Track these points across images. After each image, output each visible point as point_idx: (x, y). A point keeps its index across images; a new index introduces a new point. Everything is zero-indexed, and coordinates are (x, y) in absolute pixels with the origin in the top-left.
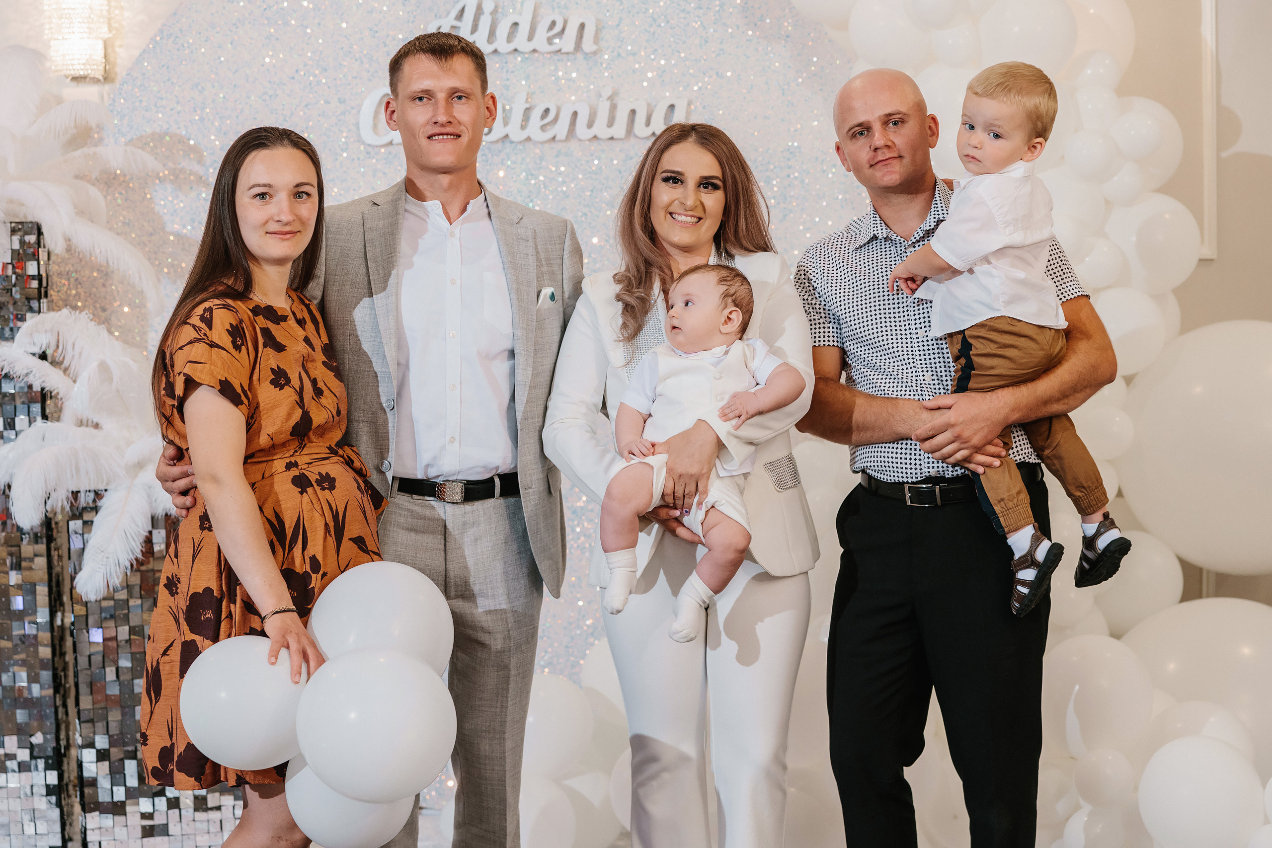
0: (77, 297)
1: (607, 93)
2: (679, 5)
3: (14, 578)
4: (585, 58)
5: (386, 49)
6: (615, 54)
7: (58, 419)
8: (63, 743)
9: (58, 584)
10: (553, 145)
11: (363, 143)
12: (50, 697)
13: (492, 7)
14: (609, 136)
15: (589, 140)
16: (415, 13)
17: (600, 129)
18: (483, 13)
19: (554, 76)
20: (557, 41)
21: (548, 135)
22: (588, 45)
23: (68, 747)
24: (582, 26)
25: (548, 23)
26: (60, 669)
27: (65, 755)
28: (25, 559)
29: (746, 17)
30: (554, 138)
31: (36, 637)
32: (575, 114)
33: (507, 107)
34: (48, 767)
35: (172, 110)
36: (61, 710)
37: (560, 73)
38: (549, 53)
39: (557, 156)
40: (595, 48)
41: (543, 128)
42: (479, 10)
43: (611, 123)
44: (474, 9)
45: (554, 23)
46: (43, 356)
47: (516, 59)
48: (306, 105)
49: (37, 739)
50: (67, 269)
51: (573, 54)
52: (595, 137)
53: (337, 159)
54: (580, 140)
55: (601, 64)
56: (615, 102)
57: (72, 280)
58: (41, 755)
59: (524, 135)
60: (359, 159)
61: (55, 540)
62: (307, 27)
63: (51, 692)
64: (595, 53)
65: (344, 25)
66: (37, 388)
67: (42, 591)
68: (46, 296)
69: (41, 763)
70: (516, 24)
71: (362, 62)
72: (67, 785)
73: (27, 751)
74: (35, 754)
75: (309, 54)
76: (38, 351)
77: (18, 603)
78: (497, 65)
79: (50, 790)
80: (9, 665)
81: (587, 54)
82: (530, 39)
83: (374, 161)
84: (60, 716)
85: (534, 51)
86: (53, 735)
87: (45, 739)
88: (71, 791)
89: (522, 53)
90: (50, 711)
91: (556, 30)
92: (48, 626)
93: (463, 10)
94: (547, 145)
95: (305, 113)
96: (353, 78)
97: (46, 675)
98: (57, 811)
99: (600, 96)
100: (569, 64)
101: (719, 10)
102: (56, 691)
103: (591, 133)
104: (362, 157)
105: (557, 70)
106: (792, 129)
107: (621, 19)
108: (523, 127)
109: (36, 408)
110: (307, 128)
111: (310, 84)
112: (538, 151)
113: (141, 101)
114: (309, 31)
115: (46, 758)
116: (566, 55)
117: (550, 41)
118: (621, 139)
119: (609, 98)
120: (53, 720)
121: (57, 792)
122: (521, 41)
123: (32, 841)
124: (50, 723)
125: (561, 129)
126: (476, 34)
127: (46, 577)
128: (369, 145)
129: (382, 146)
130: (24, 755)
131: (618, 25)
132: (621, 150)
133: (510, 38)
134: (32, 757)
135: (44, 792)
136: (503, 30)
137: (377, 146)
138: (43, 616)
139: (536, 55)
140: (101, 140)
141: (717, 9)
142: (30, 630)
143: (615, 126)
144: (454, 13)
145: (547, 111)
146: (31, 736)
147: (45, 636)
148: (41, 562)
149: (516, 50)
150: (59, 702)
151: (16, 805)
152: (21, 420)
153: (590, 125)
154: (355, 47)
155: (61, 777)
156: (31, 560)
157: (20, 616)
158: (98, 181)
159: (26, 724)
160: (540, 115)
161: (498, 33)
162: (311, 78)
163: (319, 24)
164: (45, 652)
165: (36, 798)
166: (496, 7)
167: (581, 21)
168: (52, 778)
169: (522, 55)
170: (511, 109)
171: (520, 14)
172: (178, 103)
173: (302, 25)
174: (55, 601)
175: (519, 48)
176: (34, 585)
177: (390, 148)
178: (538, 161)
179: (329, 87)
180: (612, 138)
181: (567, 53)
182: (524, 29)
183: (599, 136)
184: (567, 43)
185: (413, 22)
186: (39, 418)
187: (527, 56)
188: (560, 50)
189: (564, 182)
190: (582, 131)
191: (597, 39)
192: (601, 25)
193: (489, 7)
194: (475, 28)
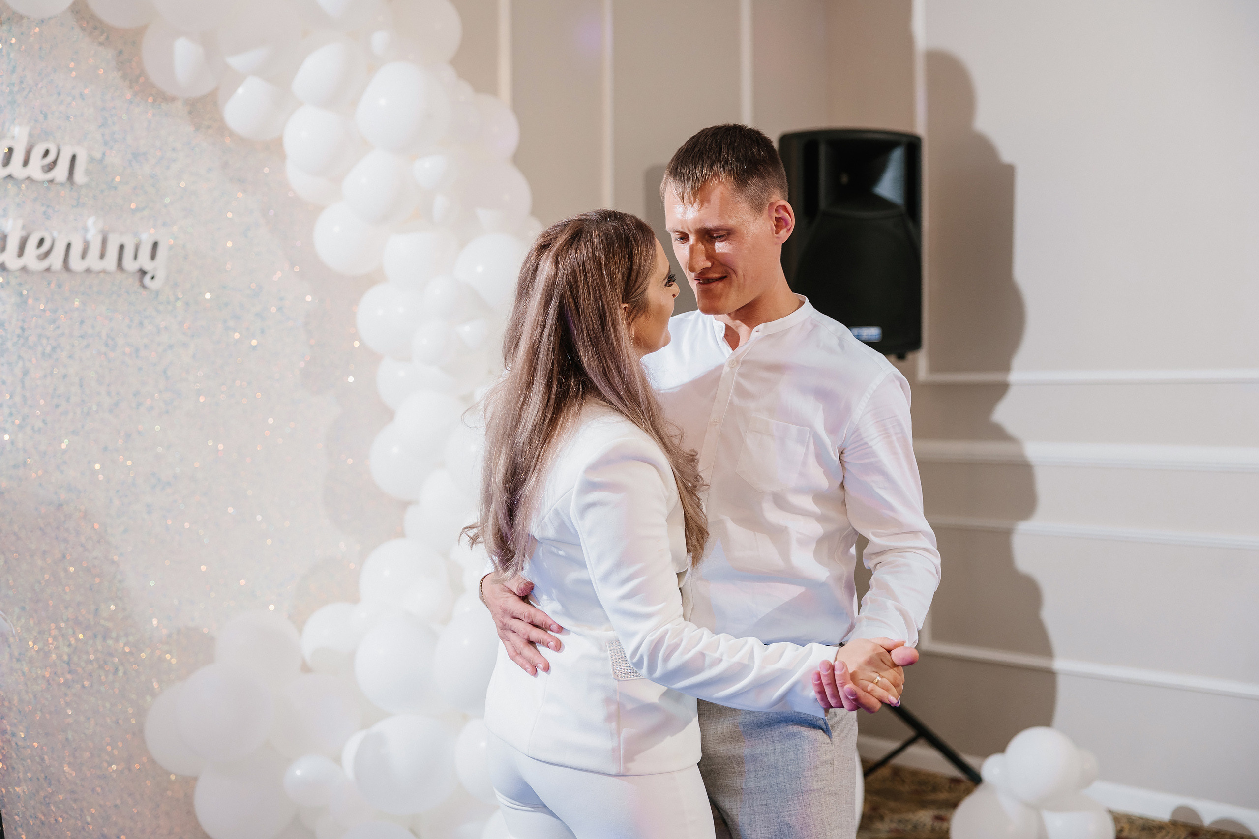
4: (77, 191)
10: (48, 275)
14: (101, 269)
15: (80, 273)
17: (93, 261)
20: (49, 170)
21: (45, 264)
22: (80, 176)
24: (74, 158)
25: (42, 152)
30: (48, 270)
32: (69, 244)
38: (43, 183)
39: (51, 286)
40: (86, 181)
41: (38, 258)
43: (102, 256)
45: (47, 153)
47: (8, 183)
51: (66, 186)
52: (85, 269)
54: (75, 272)
56: (105, 235)
59: (20, 263)
64: (83, 185)
70: (11, 150)
81: (78, 186)
82: (25, 166)
85: (29, 178)
89: (16, 179)
91: (50, 161)
94: (42, 277)
100: (62, 194)
103: (84, 265)
107: (104, 154)
108: (19, 257)
112: (32, 281)
116: (58, 186)
117: (43, 169)
122: (17, 168)
125: (56, 260)
131: (101, 160)
139: (31, 184)
143: (105, 259)
145: (42, 241)
149: (10, 176)
153: (84, 255)
160: (35, 244)
167: (73, 153)
169: (16, 183)
171: (16, 141)
175: (13, 174)
180: (104, 271)
182: (19, 156)
183: (92, 269)
184: (61, 173)
187: (21, 184)
188: (51, 181)
190: (76, 263)
191: (88, 172)
192: (91, 160)
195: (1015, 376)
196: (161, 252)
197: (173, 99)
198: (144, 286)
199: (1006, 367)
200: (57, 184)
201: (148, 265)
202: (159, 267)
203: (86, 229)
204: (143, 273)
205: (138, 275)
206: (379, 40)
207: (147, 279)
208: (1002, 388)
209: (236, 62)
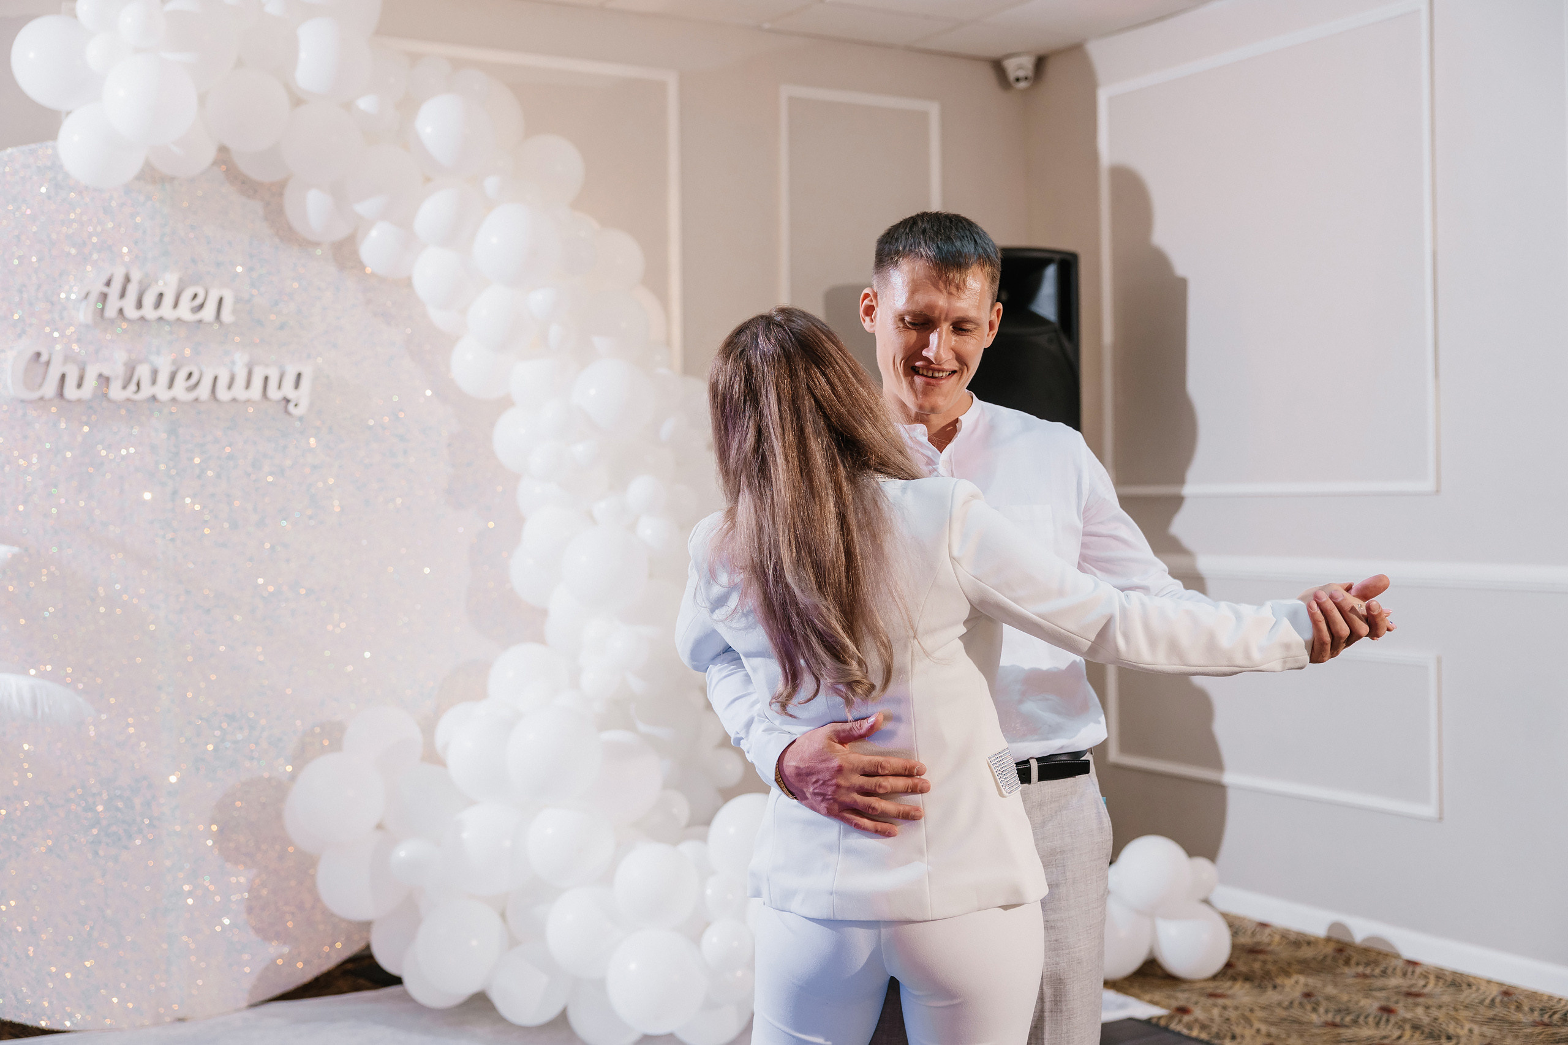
4: (223, 329)
10: (196, 405)
11: (15, 398)
14: (246, 399)
15: (229, 402)
17: (238, 391)
18: (131, 281)
20: (198, 312)
21: (194, 395)
22: (227, 316)
24: (221, 301)
25: (191, 295)
30: (196, 400)
32: (216, 377)
38: (192, 323)
39: (199, 415)
40: (233, 320)
41: (187, 390)
42: (127, 279)
43: (248, 385)
44: (121, 279)
45: (195, 295)
47: (161, 326)
51: (212, 325)
52: (234, 399)
54: (221, 402)
56: (250, 370)
59: (170, 394)
64: (233, 324)
70: (162, 295)
78: (144, 331)
81: (225, 325)
82: (176, 305)
85: (178, 319)
89: (166, 321)
91: (198, 303)
93: (112, 277)
94: (190, 406)
100: (209, 333)
103: (230, 395)
107: (252, 294)
108: (168, 388)
117: (192, 311)
118: (254, 401)
119: (246, 367)
122: (166, 310)
125: (204, 392)
126: (125, 300)
128: (20, 400)
129: (35, 401)
131: (249, 300)
132: (252, 411)
133: (158, 304)
136: (149, 299)
139: (181, 324)
143: (251, 389)
145: (190, 375)
149: (161, 318)
153: (230, 386)
160: (184, 378)
161: (145, 302)
166: (141, 278)
167: (221, 296)
169: (166, 323)
170: (159, 371)
171: (165, 285)
175: (164, 316)
177: (41, 403)
180: (248, 400)
181: (208, 324)
183: (238, 398)
184: (208, 313)
187: (171, 323)
188: (200, 321)
190: (223, 394)
191: (234, 312)
192: (238, 300)
193: (136, 276)
194: (123, 295)
195: (1189, 490)
196: (305, 383)
197: (317, 244)
198: (287, 412)
199: (1181, 481)
200: (205, 323)
201: (291, 394)
202: (303, 397)
203: (233, 363)
204: (287, 401)
205: (284, 403)
206: (491, 184)
207: (291, 407)
208: (1176, 502)
209: (364, 208)
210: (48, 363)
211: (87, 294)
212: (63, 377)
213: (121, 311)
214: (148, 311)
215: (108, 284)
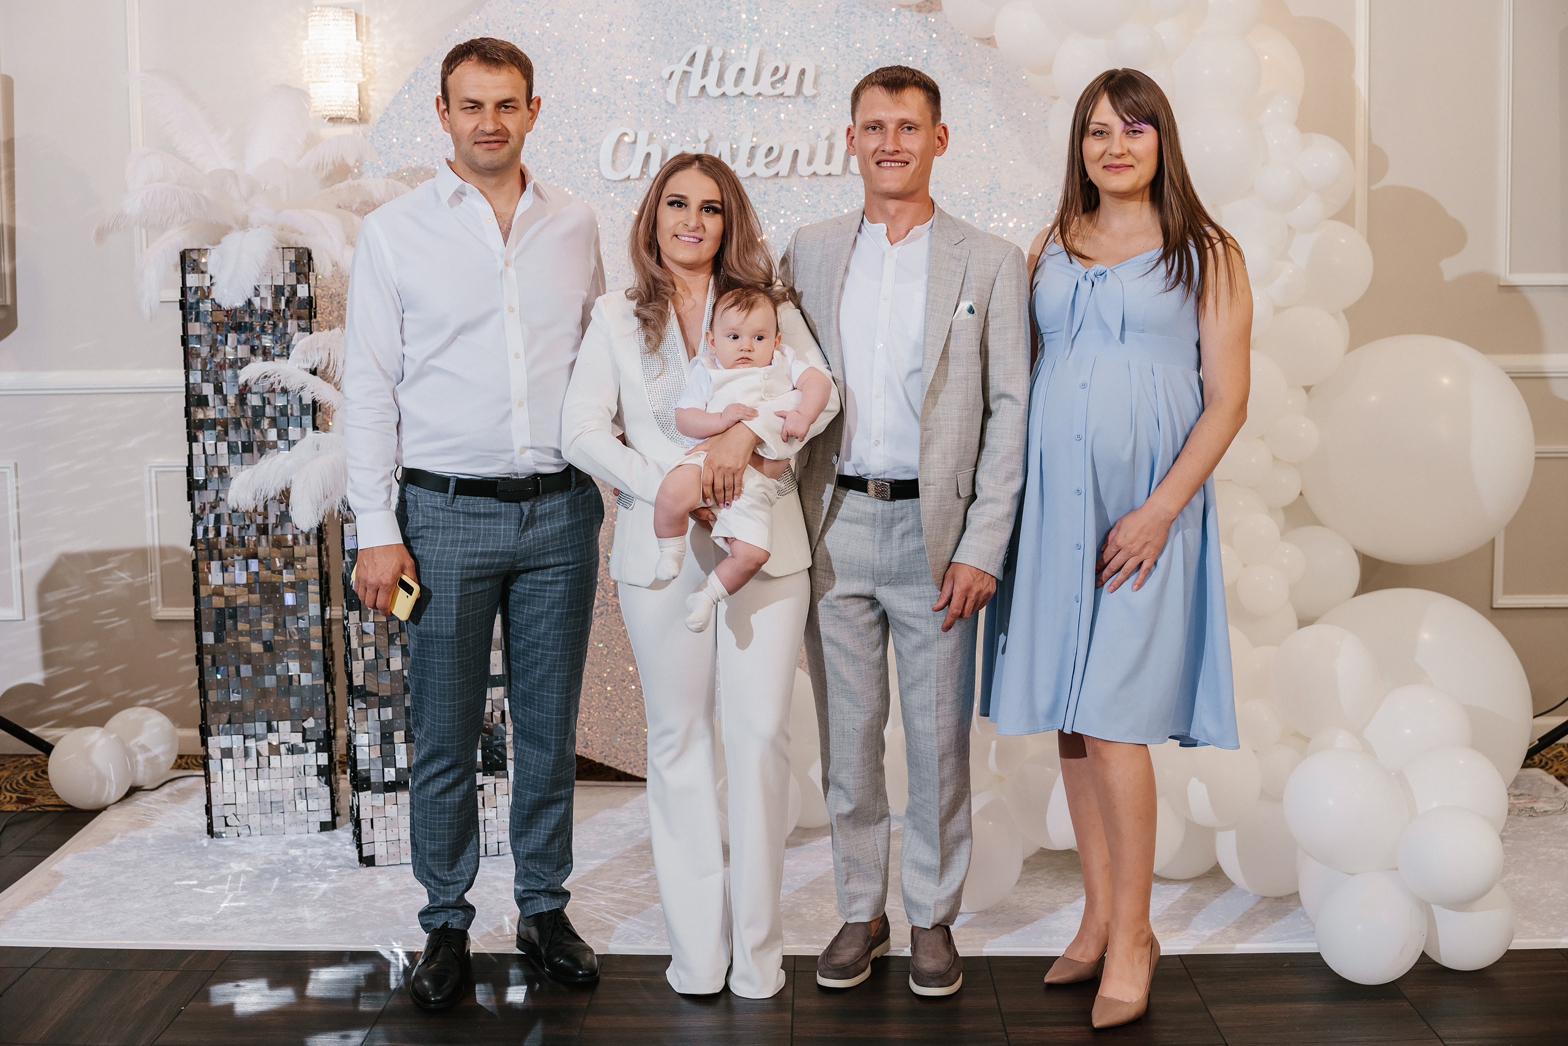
0: (340, 319)
1: (825, 133)
2: (890, 53)
3: (287, 577)
4: (805, 102)
5: (623, 92)
6: (832, 98)
7: (326, 430)
8: (332, 727)
9: (327, 582)
10: (776, 180)
11: (603, 178)
12: (321, 685)
13: (721, 54)
14: (828, 173)
15: (809, 176)
16: (649, 59)
17: (819, 166)
18: (712, 60)
19: (777, 117)
20: (778, 85)
21: (772, 172)
22: (808, 89)
23: (335, 730)
24: (803, 72)
25: (773, 69)
26: (329, 659)
27: (334, 737)
28: (298, 559)
29: (951, 64)
30: (778, 174)
31: (307, 630)
32: (797, 152)
33: (735, 146)
34: (319, 750)
35: (426, 147)
36: (331, 696)
37: (782, 115)
38: (773, 96)
39: (779, 191)
40: (814, 92)
41: (767, 165)
42: (709, 55)
43: (828, 162)
44: (704, 56)
45: (777, 69)
46: (314, 372)
47: (742, 101)
48: (550, 144)
49: (310, 723)
50: (330, 293)
51: (794, 97)
52: (814, 173)
53: (578, 193)
54: (801, 176)
55: (820, 108)
56: (832, 141)
57: (335, 303)
58: (313, 738)
59: (750, 171)
60: (598, 192)
61: (325, 540)
62: (550, 71)
63: (322, 682)
64: (814, 97)
65: (585, 70)
66: (307, 400)
67: (314, 588)
68: (315, 317)
69: (312, 746)
70: (742, 70)
71: (601, 104)
72: (335, 764)
73: (300, 735)
74: (307, 737)
75: (553, 96)
76: (309, 366)
77: (289, 599)
78: (725, 107)
79: (322, 771)
80: (284, 656)
81: (807, 97)
82: (755, 83)
83: (612, 194)
84: (330, 703)
85: (759, 94)
86: (325, 720)
87: (316, 723)
88: (338, 770)
89: (748, 96)
90: (321, 698)
91: (779, 76)
92: (320, 619)
93: (694, 55)
94: (770, 182)
95: (549, 151)
96: (593, 118)
97: (316, 665)
98: (328, 789)
99: (819, 137)
100: (790, 106)
101: (926, 58)
102: (326, 680)
103: (811, 170)
104: (601, 192)
105: (779, 112)
106: (993, 167)
107: (837, 66)
108: (749, 165)
109: (307, 420)
110: (551, 164)
111: (554, 123)
112: (762, 186)
113: (397, 139)
114: (552, 74)
115: (318, 741)
116: (786, 99)
117: (773, 85)
118: (837, 175)
119: (827, 138)
120: (324, 706)
121: (326, 773)
122: (747, 86)
123: (304, 817)
124: (321, 710)
125: (784, 166)
126: (707, 78)
127: (317, 576)
128: (608, 180)
129: (620, 181)
130: (297, 739)
131: (835, 71)
132: (837, 186)
133: (737, 83)
134: (305, 740)
135: (315, 771)
136: (730, 75)
137: (615, 181)
138: (314, 609)
139: (761, 98)
140: (360, 174)
141: (925, 56)
142: (302, 624)
143: (832, 163)
144: (686, 58)
145: (771, 149)
146: (304, 721)
147: (316, 631)
148: (312, 562)
149: (742, 93)
150: (328, 690)
151: (290, 784)
152: (293, 432)
153: (810, 162)
154: (594, 90)
155: (331, 758)
156: (304, 560)
157: (293, 610)
158: (358, 212)
159: (299, 709)
160: (764, 153)
161: (726, 78)
162: (555, 118)
163: (562, 69)
164: (316, 646)
165: (308, 779)
166: (724, 53)
167: (802, 67)
168: (323, 759)
169: (747, 98)
170: (738, 147)
171: (746, 60)
172: (432, 140)
173: (546, 70)
174: (325, 597)
175: (745, 92)
176: (306, 583)
177: (628, 183)
178: (762, 195)
179: (571, 127)
180: (830, 175)
181: (789, 97)
182: (750, 74)
183: (818, 172)
184: (789, 87)
185: (648, 67)
186: (310, 430)
187: (752, 99)
188: (782, 94)
189: (785, 214)
190: (803, 168)
191: (816, 84)
192: (818, 73)
193: (717, 53)
194: (705, 73)
210: (635, 142)
211: (672, 73)
212: (648, 155)
213: (704, 87)
214: (729, 88)
215: (691, 61)
